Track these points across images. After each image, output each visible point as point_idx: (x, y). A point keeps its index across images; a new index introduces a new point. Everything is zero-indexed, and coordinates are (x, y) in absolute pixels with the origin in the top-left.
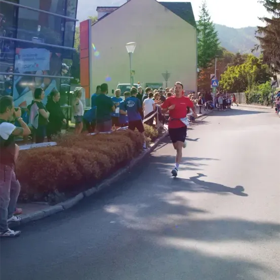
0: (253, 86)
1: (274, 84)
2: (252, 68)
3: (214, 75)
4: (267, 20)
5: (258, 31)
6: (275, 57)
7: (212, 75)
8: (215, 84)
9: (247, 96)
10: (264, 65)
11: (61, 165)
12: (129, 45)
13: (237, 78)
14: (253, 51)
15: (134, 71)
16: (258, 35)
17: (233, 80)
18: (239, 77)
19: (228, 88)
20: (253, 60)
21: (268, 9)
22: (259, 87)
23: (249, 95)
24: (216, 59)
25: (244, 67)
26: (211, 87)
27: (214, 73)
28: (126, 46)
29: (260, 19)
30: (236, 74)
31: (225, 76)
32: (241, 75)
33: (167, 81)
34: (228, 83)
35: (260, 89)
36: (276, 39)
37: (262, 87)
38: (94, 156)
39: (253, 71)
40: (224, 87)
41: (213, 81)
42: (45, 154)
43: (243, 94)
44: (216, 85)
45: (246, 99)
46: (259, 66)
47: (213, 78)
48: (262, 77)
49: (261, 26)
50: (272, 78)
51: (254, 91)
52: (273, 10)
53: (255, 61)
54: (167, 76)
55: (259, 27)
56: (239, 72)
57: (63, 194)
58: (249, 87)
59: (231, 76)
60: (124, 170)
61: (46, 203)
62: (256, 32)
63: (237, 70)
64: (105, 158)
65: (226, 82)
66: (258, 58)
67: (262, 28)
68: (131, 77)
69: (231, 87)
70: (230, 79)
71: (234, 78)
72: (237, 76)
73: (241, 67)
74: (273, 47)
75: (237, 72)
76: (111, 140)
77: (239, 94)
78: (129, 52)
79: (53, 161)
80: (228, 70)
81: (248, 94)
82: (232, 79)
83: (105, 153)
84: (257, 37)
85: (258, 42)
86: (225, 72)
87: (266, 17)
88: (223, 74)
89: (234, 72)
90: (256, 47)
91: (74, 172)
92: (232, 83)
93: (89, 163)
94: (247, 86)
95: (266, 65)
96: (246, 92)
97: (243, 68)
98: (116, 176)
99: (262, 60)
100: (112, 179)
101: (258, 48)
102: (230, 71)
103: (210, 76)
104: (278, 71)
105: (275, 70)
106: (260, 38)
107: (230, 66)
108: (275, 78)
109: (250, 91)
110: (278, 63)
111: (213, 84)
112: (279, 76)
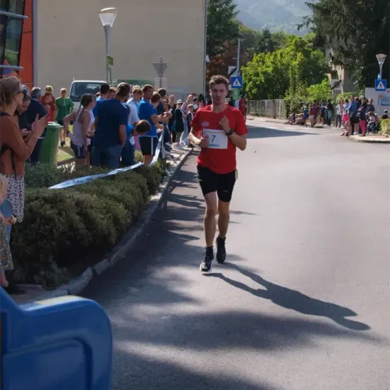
0: (300, 89)
1: (337, 84)
2: (294, 56)
3: (234, 67)
6: (338, 39)
7: (231, 68)
8: (237, 83)
9: (288, 106)
10: (315, 53)
11: (61, 219)
12: (106, 12)
13: (270, 75)
14: (300, 26)
15: (111, 59)
17: (263, 78)
18: (272, 72)
19: (254, 91)
20: (296, 44)
22: (307, 89)
23: (292, 104)
24: (239, 40)
25: (281, 55)
27: (235, 65)
28: (101, 16)
30: (268, 67)
31: (249, 70)
32: (276, 70)
33: (161, 76)
34: (255, 82)
35: (310, 93)
36: (341, 8)
37: (314, 91)
39: (297, 62)
40: (247, 89)
41: (234, 79)
42: (33, 201)
43: (280, 101)
44: (239, 85)
45: (285, 111)
46: (306, 54)
47: (232, 73)
48: (313, 73)
50: (329, 75)
51: (300, 97)
53: (300, 46)
54: (161, 69)
56: (273, 63)
57: (65, 269)
58: (291, 89)
59: (259, 69)
60: (140, 231)
61: (40, 286)
63: (269, 59)
65: (250, 80)
66: (305, 40)
68: (108, 69)
69: (259, 89)
70: (257, 75)
71: (265, 73)
72: (270, 70)
73: (276, 55)
74: (335, 22)
75: (269, 64)
77: (274, 102)
78: (104, 25)
79: (48, 212)
80: (254, 59)
81: (289, 102)
82: (261, 75)
84: (309, 5)
85: (310, 13)
86: (248, 63)
88: (246, 66)
89: (264, 63)
90: (306, 21)
91: (81, 231)
92: (261, 82)
94: (287, 88)
95: (317, 52)
96: (286, 99)
97: (279, 56)
98: (131, 240)
99: (311, 44)
101: (308, 23)
102: (258, 62)
103: (227, 70)
104: (341, 63)
105: (337, 62)
106: (313, 5)
107: (257, 53)
108: (334, 74)
109: (294, 96)
110: (342, 49)
111: (234, 85)
112: (341, 72)
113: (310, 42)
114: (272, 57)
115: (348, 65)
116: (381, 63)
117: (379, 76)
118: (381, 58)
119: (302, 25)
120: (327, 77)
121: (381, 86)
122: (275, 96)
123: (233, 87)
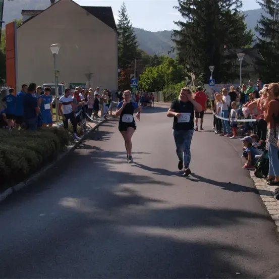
0: (170, 85)
1: (189, 83)
2: (168, 68)
4: (182, 24)
5: (174, 34)
6: (190, 59)
7: (131, 75)
8: (134, 83)
9: (164, 95)
10: (179, 66)
12: (54, 46)
13: (155, 78)
15: (58, 72)
16: (173, 38)
17: (151, 80)
18: (157, 77)
19: (147, 87)
20: (169, 62)
21: (183, 15)
22: (175, 86)
24: (135, 61)
25: (161, 68)
26: (131, 86)
27: (134, 74)
28: (51, 48)
29: (176, 23)
30: (154, 74)
31: (144, 76)
32: (159, 76)
33: (89, 80)
35: (176, 88)
36: (191, 42)
37: (178, 87)
38: (22, 152)
39: (169, 72)
40: (143, 86)
41: (133, 81)
43: (161, 92)
44: (136, 84)
45: (163, 98)
46: (175, 67)
47: (132, 78)
48: (178, 77)
49: (176, 30)
50: (187, 78)
51: (171, 90)
52: (187, 15)
53: (171, 63)
54: (89, 76)
55: (175, 31)
56: (157, 72)
58: (166, 86)
59: (149, 76)
60: (51, 165)
62: (172, 35)
63: (155, 70)
64: (33, 154)
65: (145, 81)
66: (174, 59)
67: (177, 31)
68: (56, 77)
69: (149, 87)
70: (148, 79)
71: (153, 78)
72: (155, 76)
73: (159, 68)
74: (188, 49)
75: (155, 72)
76: (39, 137)
77: (157, 93)
78: (53, 53)
80: (147, 70)
81: (165, 93)
83: (32, 149)
84: (174, 40)
85: (174, 45)
86: (144, 72)
87: (181, 21)
88: (142, 74)
89: (152, 72)
90: (172, 49)
91: (2, 167)
92: (150, 82)
93: (18, 158)
94: (164, 86)
95: (181, 66)
96: (165, 90)
98: (44, 171)
99: (178, 62)
100: (39, 174)
101: (173, 50)
102: (149, 72)
103: (130, 76)
104: (192, 72)
105: (190, 71)
106: (175, 40)
107: (148, 67)
108: (190, 78)
109: (168, 90)
110: (192, 64)
111: (133, 84)
112: (193, 76)
113: (177, 60)
114: (156, 69)
115: (195, 72)
116: (212, 71)
117: (211, 78)
118: (212, 68)
119: (170, 52)
120: (186, 79)
121: (212, 83)
122: (158, 90)
123: (133, 85)
